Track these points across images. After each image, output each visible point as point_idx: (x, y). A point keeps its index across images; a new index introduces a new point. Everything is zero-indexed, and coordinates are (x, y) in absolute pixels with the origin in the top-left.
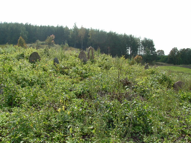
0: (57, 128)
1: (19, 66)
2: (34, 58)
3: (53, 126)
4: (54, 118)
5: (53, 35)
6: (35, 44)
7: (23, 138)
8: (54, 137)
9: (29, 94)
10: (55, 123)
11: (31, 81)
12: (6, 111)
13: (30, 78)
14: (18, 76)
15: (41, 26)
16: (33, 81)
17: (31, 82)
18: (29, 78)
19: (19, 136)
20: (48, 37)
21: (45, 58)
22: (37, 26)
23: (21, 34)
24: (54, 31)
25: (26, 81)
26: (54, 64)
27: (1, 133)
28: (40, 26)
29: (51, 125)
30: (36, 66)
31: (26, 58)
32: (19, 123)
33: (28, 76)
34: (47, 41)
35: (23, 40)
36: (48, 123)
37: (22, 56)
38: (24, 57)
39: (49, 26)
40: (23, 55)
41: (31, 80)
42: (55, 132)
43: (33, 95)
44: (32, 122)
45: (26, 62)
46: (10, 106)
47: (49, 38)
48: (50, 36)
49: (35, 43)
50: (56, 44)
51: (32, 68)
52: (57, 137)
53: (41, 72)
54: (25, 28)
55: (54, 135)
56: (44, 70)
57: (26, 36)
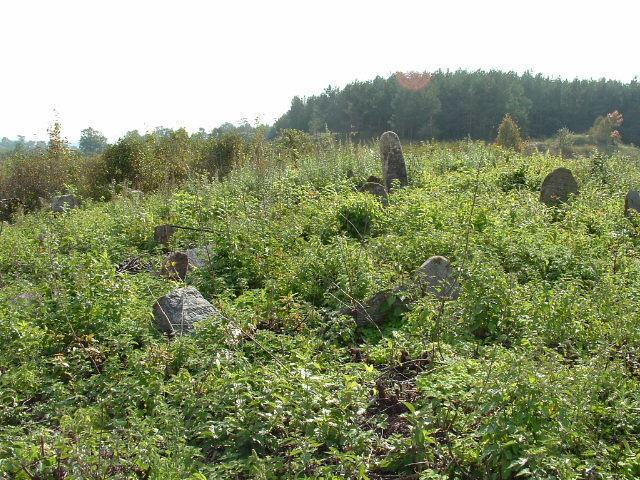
0: (633, 432)
1: (508, 212)
2: (558, 189)
3: (619, 426)
4: (627, 397)
5: (616, 112)
6: (555, 143)
7: (527, 448)
8: (621, 463)
9: (543, 305)
10: (628, 415)
11: (550, 264)
12: (465, 355)
13: (546, 253)
14: (505, 245)
15: (576, 82)
16: (557, 264)
17: (547, 268)
18: (543, 256)
19: (518, 441)
20: (600, 118)
21: (595, 190)
22: (563, 79)
23: (508, 106)
24: (621, 99)
25: (532, 263)
26: (626, 213)
27: (453, 422)
28: (571, 80)
29: (613, 420)
30: (565, 214)
31: (531, 185)
32: (513, 397)
33: (539, 245)
34: (595, 131)
35: (514, 127)
36: (604, 411)
37: (518, 179)
38: (523, 182)
39: (604, 79)
40: (522, 175)
41: (550, 260)
42: (627, 445)
43: (558, 311)
44: (555, 402)
45: (532, 199)
46: (480, 341)
47: (604, 121)
48: (605, 115)
49: (554, 138)
50: (626, 141)
51: (551, 222)
52: (634, 464)
53: (583, 237)
54: (523, 89)
55: (622, 455)
56: (592, 231)
57: (523, 113)
